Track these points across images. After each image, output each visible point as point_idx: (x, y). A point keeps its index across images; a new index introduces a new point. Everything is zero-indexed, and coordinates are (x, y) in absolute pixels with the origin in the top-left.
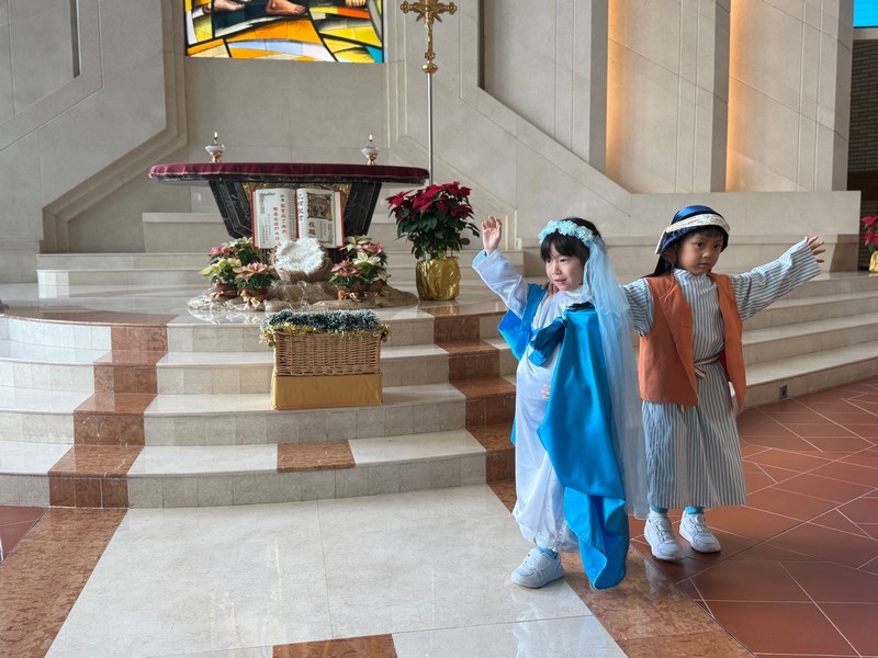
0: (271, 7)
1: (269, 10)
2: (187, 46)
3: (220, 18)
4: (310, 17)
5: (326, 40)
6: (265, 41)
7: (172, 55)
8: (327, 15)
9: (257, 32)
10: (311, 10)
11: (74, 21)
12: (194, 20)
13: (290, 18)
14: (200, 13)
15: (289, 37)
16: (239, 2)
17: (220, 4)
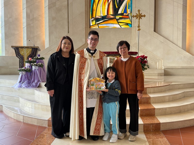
0: (108, 17)
1: (107, 18)
2: (90, 26)
3: (97, 20)
5: (119, 23)
6: (106, 24)
7: (87, 28)
8: (120, 18)
9: (105, 22)
10: (116, 17)
11: (68, 22)
12: (92, 21)
13: (111, 19)
14: (93, 19)
15: (111, 23)
16: (101, 16)
17: (97, 17)
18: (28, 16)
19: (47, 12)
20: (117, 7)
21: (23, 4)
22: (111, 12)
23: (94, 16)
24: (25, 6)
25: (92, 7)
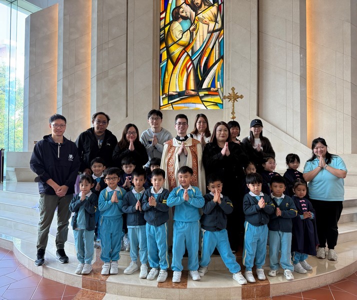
2: (160, 106)
3: (171, 97)
4: (199, 95)
5: (204, 102)
6: (184, 104)
8: (204, 94)
9: (182, 101)
11: (127, 101)
12: (163, 98)
13: (192, 96)
15: (192, 102)
16: (176, 92)
17: (170, 93)
18: (65, 90)
19: (95, 85)
20: (200, 79)
21: (59, 74)
22: (192, 85)
23: (166, 91)
24: (61, 76)
25: (163, 78)
